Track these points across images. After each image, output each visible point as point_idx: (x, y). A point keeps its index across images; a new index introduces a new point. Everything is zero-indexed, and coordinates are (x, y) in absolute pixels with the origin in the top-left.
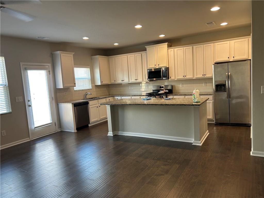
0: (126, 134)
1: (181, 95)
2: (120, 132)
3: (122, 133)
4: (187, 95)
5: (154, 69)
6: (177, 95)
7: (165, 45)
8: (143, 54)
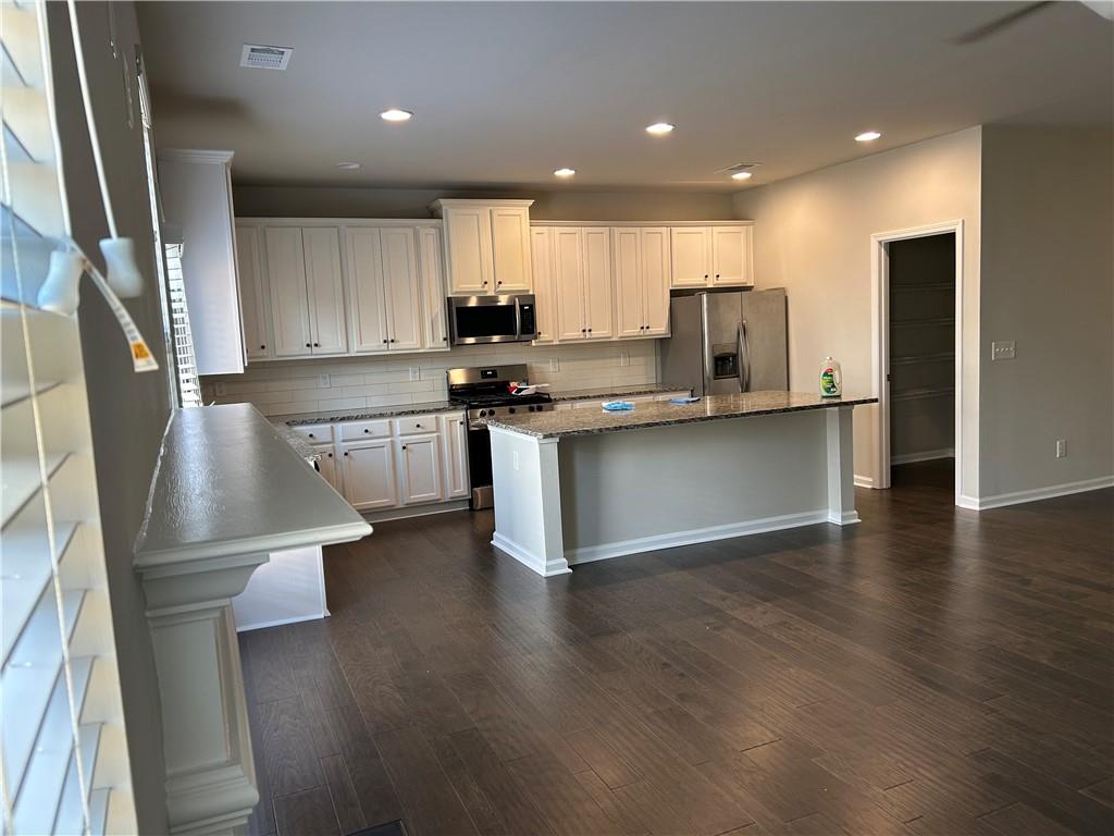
0: (606, 551)
1: (599, 396)
2: (580, 551)
3: (593, 554)
4: (621, 395)
5: (480, 299)
6: (589, 397)
7: (522, 208)
8: (423, 232)
